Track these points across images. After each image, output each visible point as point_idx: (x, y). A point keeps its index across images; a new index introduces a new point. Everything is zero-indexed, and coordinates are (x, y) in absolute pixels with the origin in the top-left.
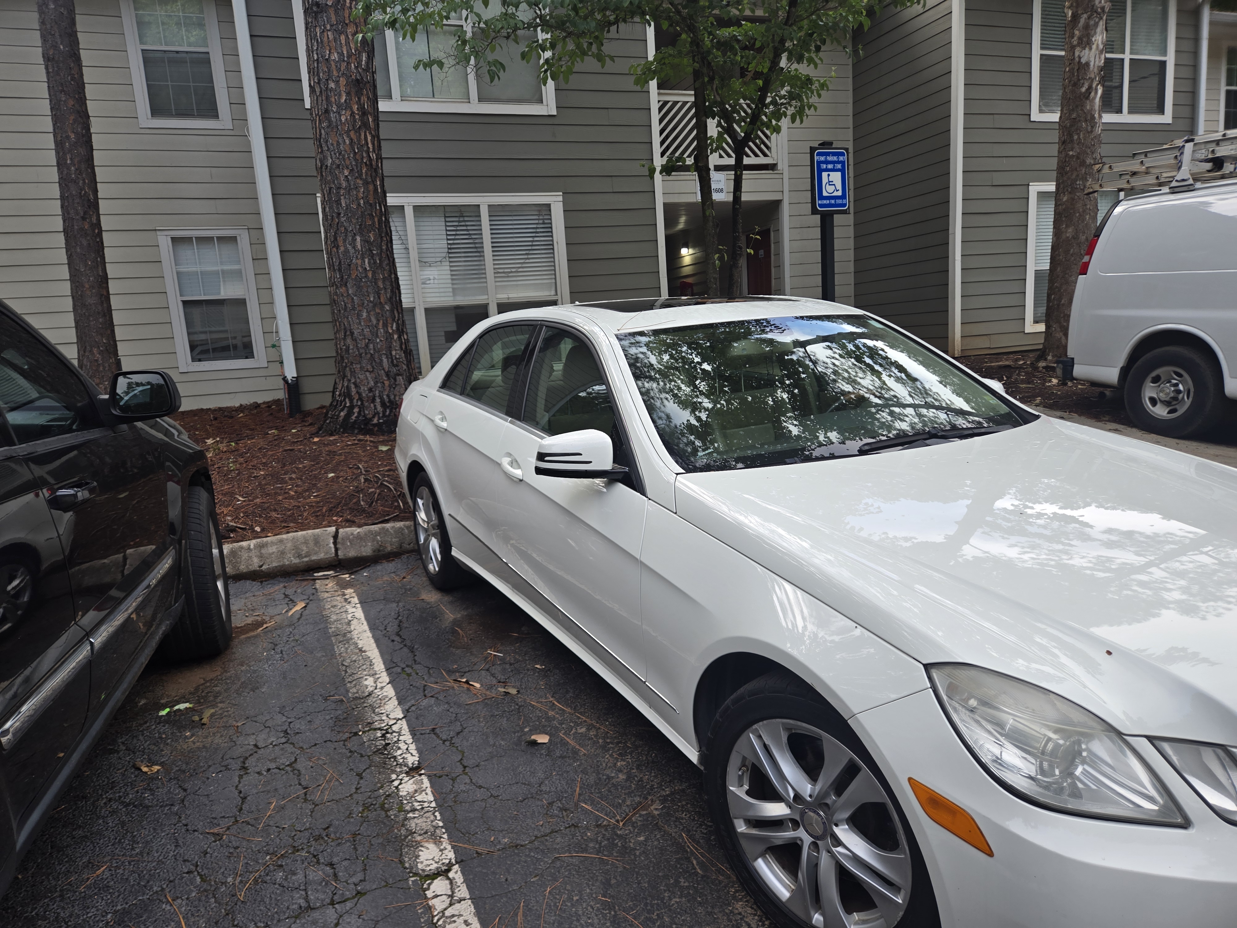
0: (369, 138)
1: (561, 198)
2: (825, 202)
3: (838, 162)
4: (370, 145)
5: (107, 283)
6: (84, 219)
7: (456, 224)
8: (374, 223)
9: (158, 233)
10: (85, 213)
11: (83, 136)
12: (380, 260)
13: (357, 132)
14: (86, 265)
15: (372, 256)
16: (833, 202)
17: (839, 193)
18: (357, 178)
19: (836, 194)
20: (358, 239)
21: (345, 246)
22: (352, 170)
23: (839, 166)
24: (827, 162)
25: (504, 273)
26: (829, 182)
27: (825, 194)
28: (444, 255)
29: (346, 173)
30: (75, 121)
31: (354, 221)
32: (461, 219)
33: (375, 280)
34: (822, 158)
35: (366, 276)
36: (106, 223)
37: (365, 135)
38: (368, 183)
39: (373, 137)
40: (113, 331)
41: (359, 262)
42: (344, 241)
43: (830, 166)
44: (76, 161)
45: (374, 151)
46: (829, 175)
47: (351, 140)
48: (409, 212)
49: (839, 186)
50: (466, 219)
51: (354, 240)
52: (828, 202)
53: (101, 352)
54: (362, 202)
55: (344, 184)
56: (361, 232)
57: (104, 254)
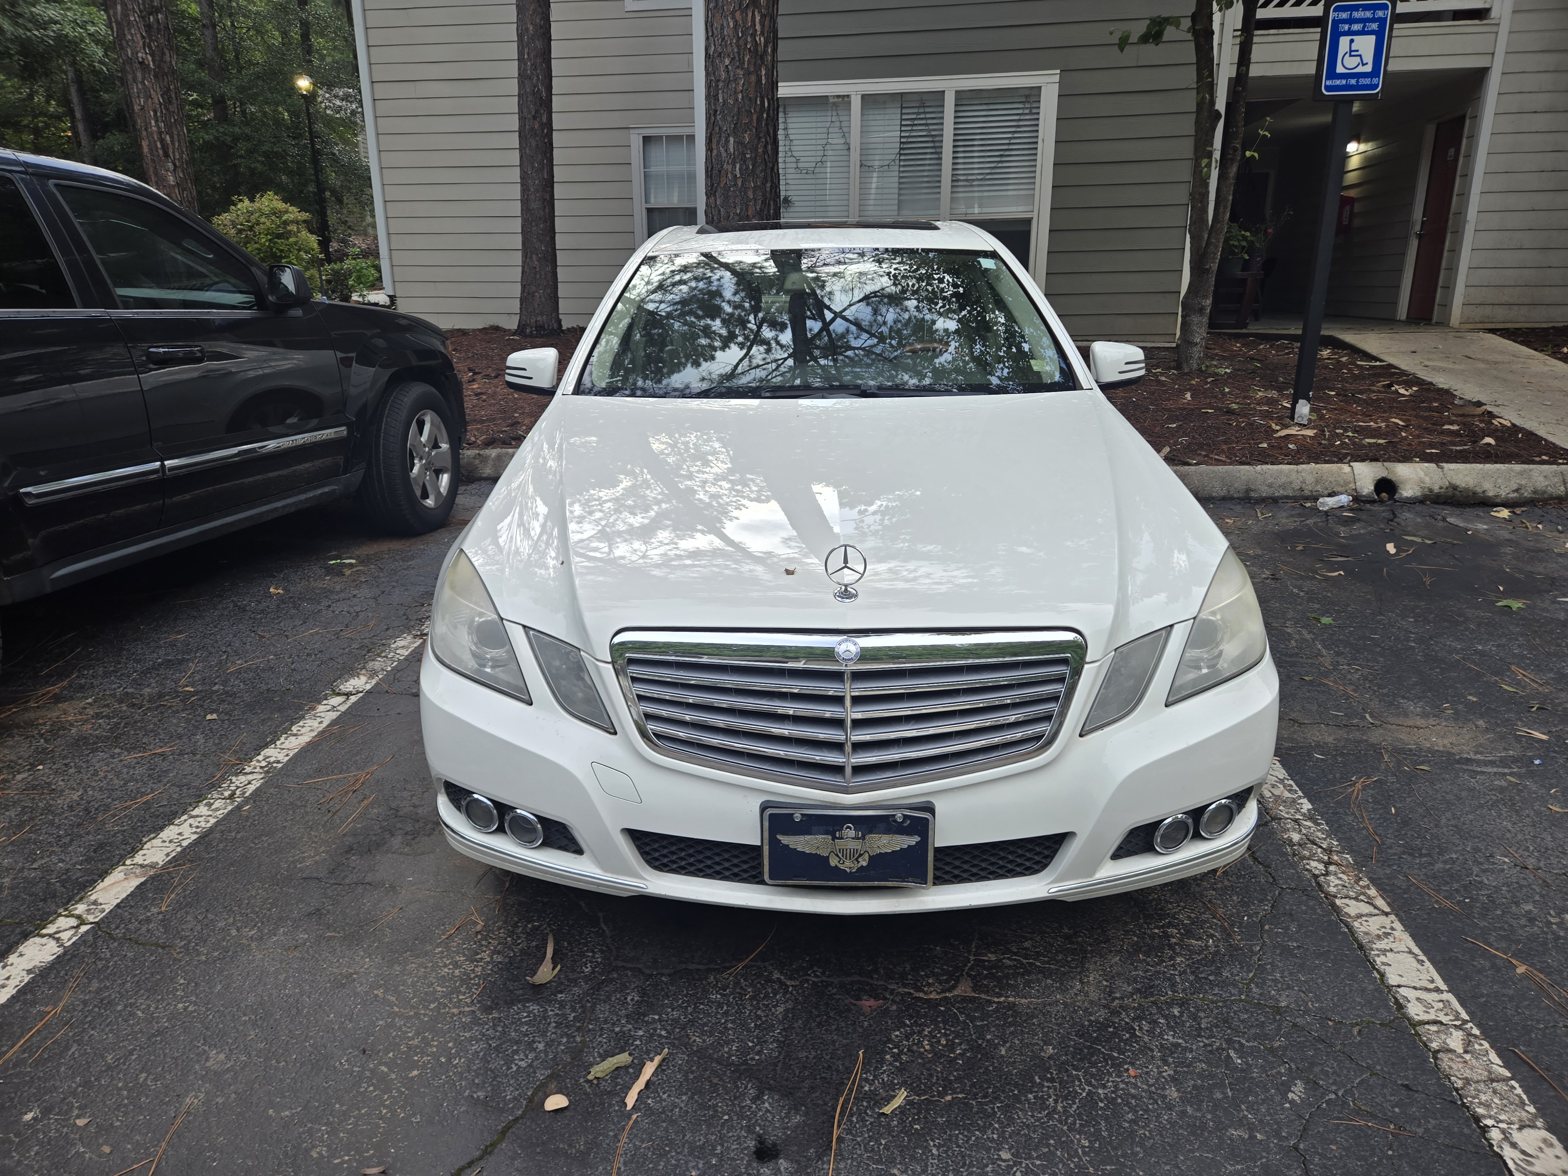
0: (758, 18)
1: (1057, 78)
2: (1338, 82)
3: (1373, 20)
4: (758, 27)
5: (553, 187)
6: (534, 118)
7: (914, 116)
8: (751, 121)
9: (631, 131)
10: (537, 111)
11: (541, 27)
12: (753, 166)
13: (744, 11)
14: (533, 167)
15: (744, 160)
16: (1353, 82)
17: (1368, 69)
18: (738, 67)
19: (1361, 69)
20: (732, 140)
21: (718, 149)
22: (733, 59)
23: (1375, 26)
24: (1351, 21)
25: (966, 180)
26: (1351, 51)
27: (1340, 69)
28: (893, 157)
29: (727, 62)
30: (535, 11)
31: (729, 119)
32: (921, 110)
33: (744, 189)
34: (1344, 15)
35: (736, 185)
36: (557, 121)
37: (753, 14)
38: (750, 73)
39: (763, 16)
40: (553, 239)
41: (730, 167)
42: (718, 143)
43: (1356, 27)
44: (532, 56)
45: (762, 33)
46: (1352, 41)
47: (736, 21)
48: (856, 103)
49: (1369, 58)
50: (927, 110)
51: (727, 141)
52: (1344, 82)
53: (539, 260)
54: (740, 96)
55: (723, 75)
56: (735, 132)
57: (552, 155)
